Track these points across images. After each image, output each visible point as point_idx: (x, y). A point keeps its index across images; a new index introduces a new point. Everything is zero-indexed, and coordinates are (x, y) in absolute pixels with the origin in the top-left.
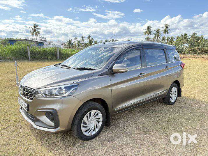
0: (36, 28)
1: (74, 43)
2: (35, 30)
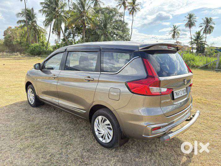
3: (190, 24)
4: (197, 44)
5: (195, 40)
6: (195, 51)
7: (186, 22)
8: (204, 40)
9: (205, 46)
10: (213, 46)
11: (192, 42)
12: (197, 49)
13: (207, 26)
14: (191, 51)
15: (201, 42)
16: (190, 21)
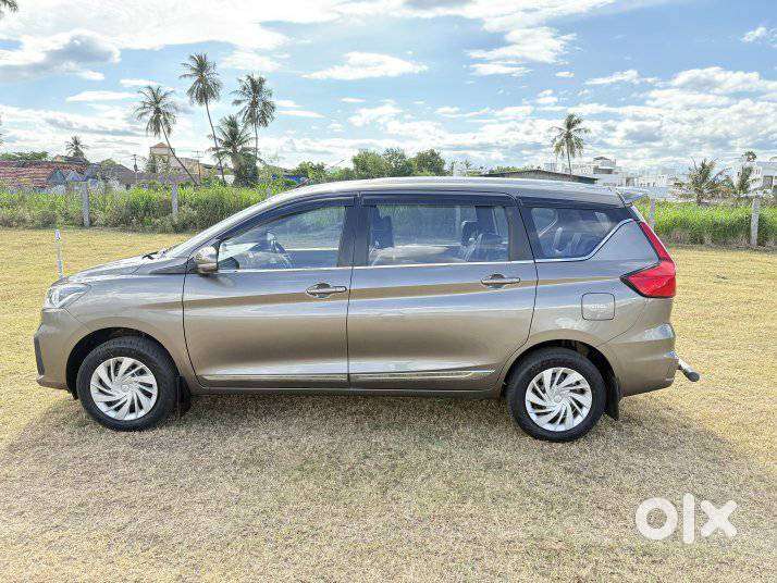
0: (572, 130)
1: (721, 178)
2: (569, 136)
3: (204, 92)
4: (234, 155)
5: (228, 144)
6: (230, 178)
7: (190, 82)
8: (252, 144)
9: (258, 164)
10: (276, 164)
11: (216, 149)
12: (237, 172)
13: (254, 104)
14: (221, 177)
15: (244, 149)
16: (202, 80)
